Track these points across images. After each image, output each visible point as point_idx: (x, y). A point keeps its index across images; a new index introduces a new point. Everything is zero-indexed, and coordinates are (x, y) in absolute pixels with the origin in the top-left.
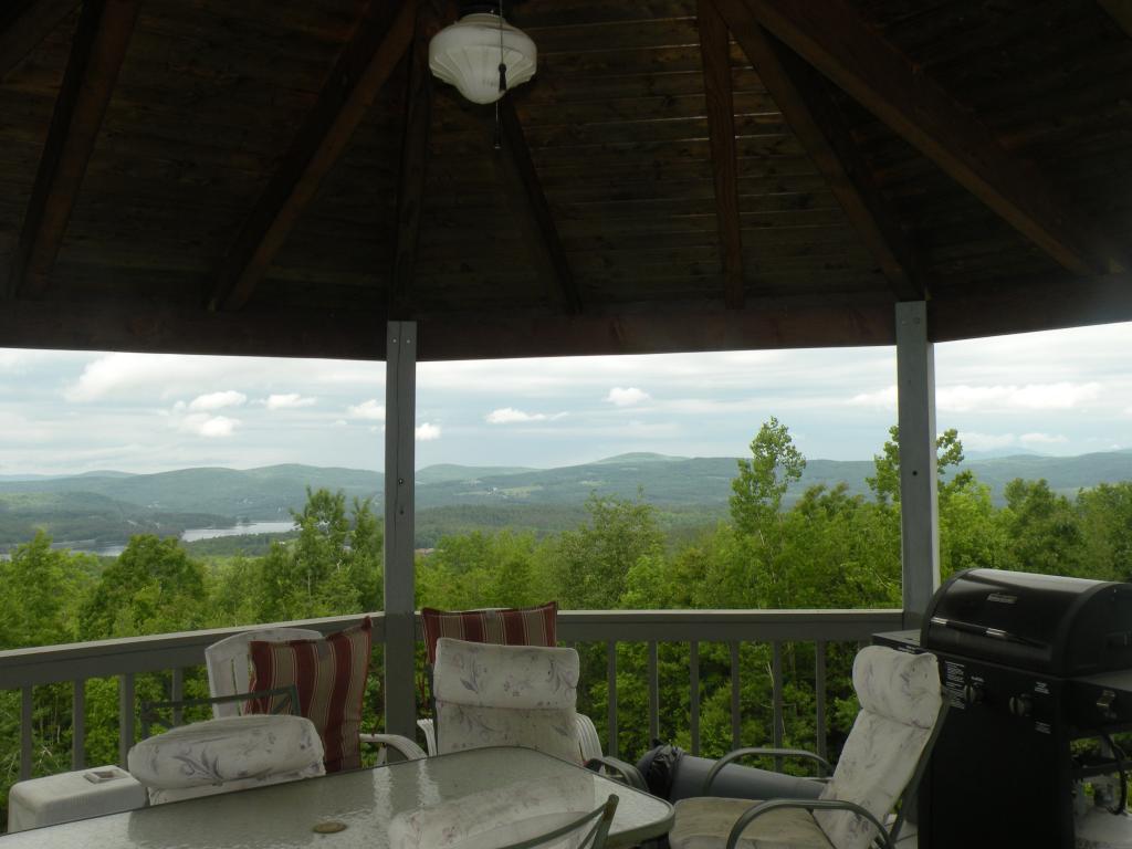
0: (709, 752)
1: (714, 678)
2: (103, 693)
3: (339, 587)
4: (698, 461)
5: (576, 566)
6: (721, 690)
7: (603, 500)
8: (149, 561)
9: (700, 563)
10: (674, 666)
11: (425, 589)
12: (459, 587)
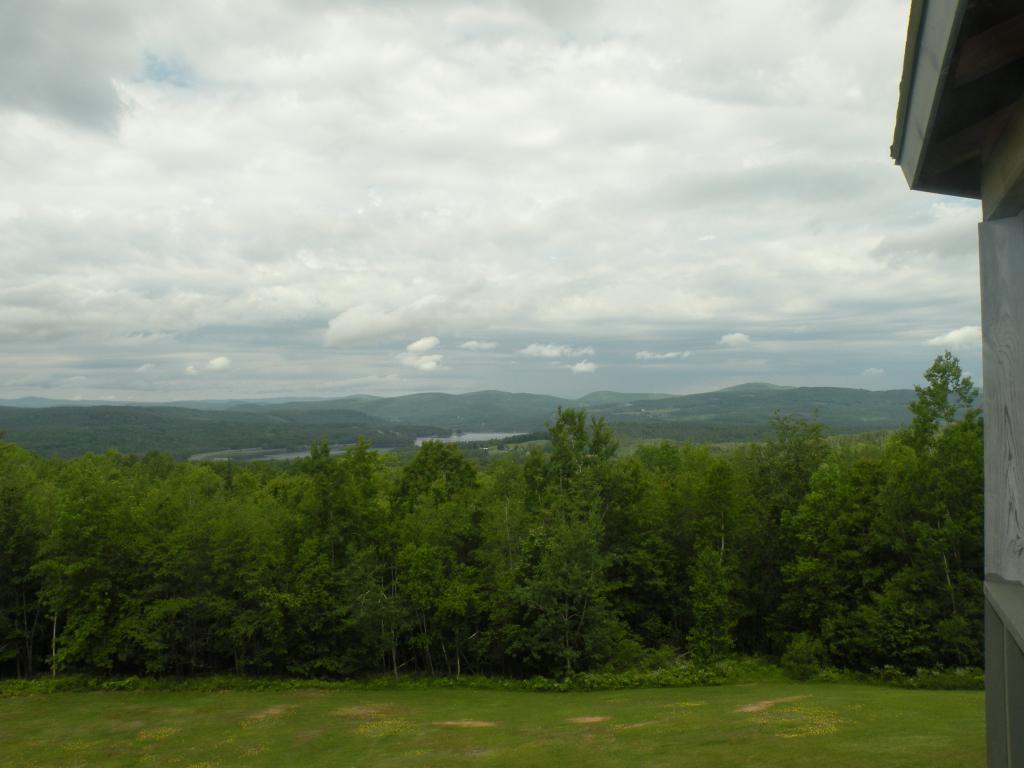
0: (891, 623)
1: (890, 564)
2: (418, 556)
3: (586, 483)
4: (803, 389)
5: (764, 471)
6: (899, 574)
7: (785, 419)
8: (437, 461)
9: (876, 470)
10: (855, 554)
11: (647, 486)
12: (673, 485)
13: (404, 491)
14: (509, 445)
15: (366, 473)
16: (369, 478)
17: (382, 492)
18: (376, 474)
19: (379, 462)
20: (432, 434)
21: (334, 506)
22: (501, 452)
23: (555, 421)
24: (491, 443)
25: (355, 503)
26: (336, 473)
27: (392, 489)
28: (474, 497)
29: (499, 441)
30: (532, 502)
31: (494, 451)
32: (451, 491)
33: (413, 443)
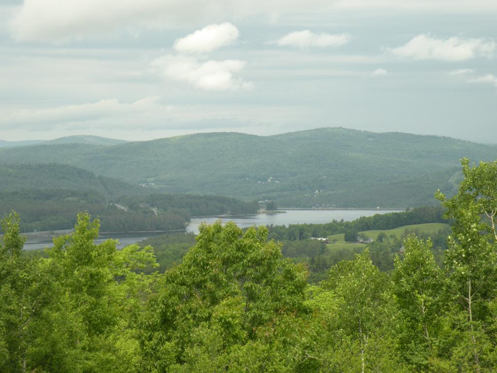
13: (167, 322)
14: (367, 233)
15: (94, 286)
16: (98, 296)
17: (123, 323)
18: (113, 287)
19: (119, 265)
20: (219, 212)
21: (31, 350)
22: (351, 246)
23: (457, 187)
24: (332, 228)
25: (72, 345)
26: (35, 285)
27: (144, 316)
28: (301, 333)
29: (347, 225)
30: (412, 345)
31: (339, 244)
32: (257, 321)
33: (184, 228)
